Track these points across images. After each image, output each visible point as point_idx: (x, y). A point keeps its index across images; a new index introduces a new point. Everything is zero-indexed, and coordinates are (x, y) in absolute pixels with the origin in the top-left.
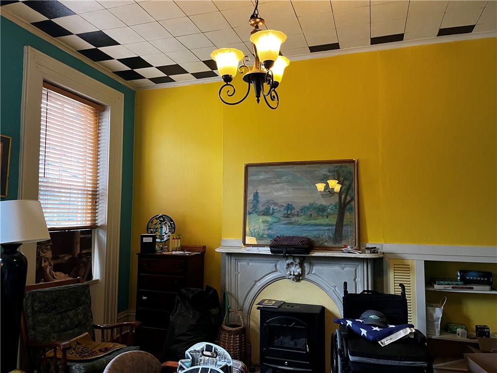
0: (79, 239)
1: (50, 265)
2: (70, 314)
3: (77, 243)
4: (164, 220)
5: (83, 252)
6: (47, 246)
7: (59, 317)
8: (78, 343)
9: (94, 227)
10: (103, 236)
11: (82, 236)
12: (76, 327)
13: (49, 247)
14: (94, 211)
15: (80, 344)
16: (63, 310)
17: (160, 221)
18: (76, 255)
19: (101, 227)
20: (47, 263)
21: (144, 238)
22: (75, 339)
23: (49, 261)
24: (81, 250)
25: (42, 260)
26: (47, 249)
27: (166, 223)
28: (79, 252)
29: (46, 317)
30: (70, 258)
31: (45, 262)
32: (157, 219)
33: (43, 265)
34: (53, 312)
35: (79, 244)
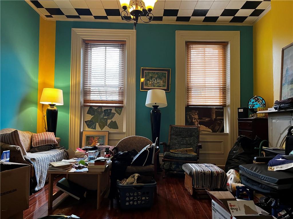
0: (215, 112)
1: (197, 121)
2: (187, 139)
3: (213, 113)
4: (258, 100)
5: (217, 118)
6: (195, 113)
7: (182, 139)
8: (186, 151)
9: (224, 106)
10: (229, 110)
11: (216, 110)
12: (189, 144)
13: (196, 113)
14: (224, 98)
15: (187, 152)
16: (184, 136)
17: (255, 100)
18: (213, 119)
19: (228, 106)
20: (195, 121)
21: (239, 110)
22: (186, 149)
23: (197, 120)
24: (216, 117)
25: (193, 119)
26: (195, 114)
27: (259, 101)
28: (215, 118)
29: (176, 137)
30: (209, 120)
31: (194, 119)
32: (253, 99)
33: (193, 121)
34: (180, 136)
35: (215, 114)
